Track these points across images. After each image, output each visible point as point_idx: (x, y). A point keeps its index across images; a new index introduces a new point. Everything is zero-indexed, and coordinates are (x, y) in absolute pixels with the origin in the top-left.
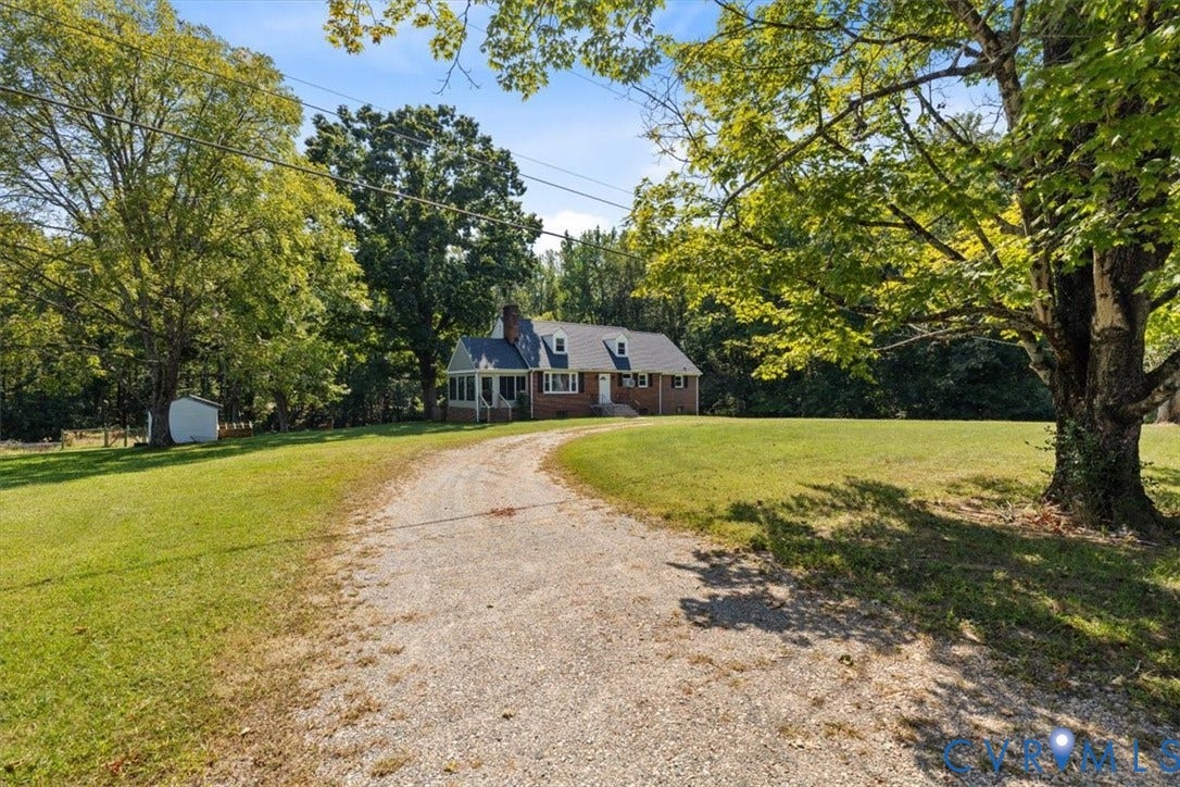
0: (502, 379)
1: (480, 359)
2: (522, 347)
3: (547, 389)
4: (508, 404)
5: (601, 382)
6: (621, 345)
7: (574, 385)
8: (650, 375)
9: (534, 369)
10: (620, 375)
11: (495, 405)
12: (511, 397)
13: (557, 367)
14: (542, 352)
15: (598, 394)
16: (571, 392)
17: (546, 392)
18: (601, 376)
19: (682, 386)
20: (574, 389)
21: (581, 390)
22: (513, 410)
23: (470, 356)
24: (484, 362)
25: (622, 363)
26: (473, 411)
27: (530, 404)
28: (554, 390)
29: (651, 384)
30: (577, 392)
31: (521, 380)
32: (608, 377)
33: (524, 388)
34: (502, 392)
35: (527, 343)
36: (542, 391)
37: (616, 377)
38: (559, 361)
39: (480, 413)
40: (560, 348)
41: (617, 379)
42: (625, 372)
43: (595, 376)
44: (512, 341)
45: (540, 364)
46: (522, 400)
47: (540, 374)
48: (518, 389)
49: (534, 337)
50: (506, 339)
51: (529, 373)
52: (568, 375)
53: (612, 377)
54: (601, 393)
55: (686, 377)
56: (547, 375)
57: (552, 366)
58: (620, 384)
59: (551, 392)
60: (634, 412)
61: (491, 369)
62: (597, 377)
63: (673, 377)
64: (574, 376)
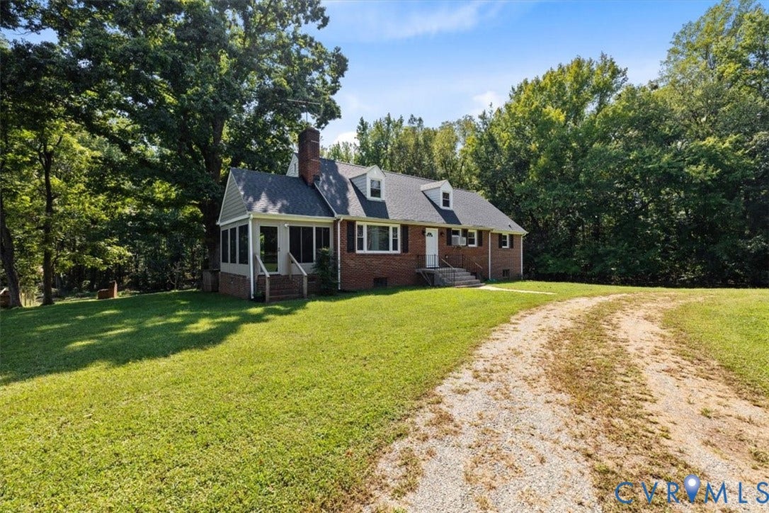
0: (294, 231)
1: (257, 198)
2: (323, 188)
3: (361, 248)
4: (303, 269)
5: (428, 239)
6: (446, 195)
7: (395, 242)
8: (480, 232)
9: (342, 217)
10: (449, 230)
11: (282, 269)
12: (308, 259)
13: (371, 216)
14: (352, 195)
15: (425, 255)
16: (391, 251)
17: (358, 252)
18: (428, 230)
19: (508, 247)
20: (395, 248)
21: (405, 249)
22: (310, 278)
23: (242, 193)
24: (263, 202)
25: (449, 216)
26: (245, 280)
27: (336, 267)
28: (370, 248)
29: (480, 243)
30: (399, 252)
31: (323, 233)
32: (435, 232)
33: (327, 245)
34: (294, 249)
35: (330, 184)
36: (353, 250)
37: (445, 231)
38: (375, 209)
39: (256, 284)
40: (376, 192)
41: (446, 236)
42: (454, 227)
43: (422, 231)
44: (310, 179)
45: (350, 210)
46: (325, 262)
47: (350, 225)
48: (318, 246)
49: (340, 179)
50: (303, 178)
51: (335, 223)
52: (388, 228)
53: (441, 234)
54: (427, 254)
55: (512, 236)
56: (361, 228)
57: (368, 214)
58: (449, 242)
59: (365, 251)
60: (472, 279)
61: (273, 212)
62: (424, 232)
63: (500, 235)
64: (395, 230)
